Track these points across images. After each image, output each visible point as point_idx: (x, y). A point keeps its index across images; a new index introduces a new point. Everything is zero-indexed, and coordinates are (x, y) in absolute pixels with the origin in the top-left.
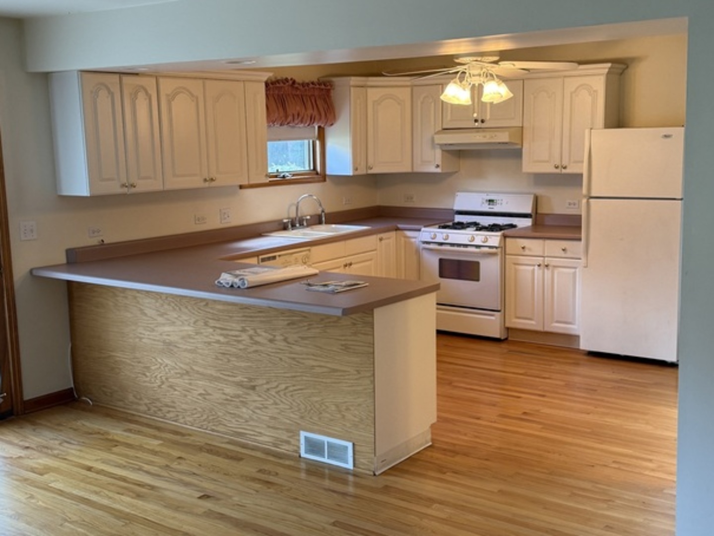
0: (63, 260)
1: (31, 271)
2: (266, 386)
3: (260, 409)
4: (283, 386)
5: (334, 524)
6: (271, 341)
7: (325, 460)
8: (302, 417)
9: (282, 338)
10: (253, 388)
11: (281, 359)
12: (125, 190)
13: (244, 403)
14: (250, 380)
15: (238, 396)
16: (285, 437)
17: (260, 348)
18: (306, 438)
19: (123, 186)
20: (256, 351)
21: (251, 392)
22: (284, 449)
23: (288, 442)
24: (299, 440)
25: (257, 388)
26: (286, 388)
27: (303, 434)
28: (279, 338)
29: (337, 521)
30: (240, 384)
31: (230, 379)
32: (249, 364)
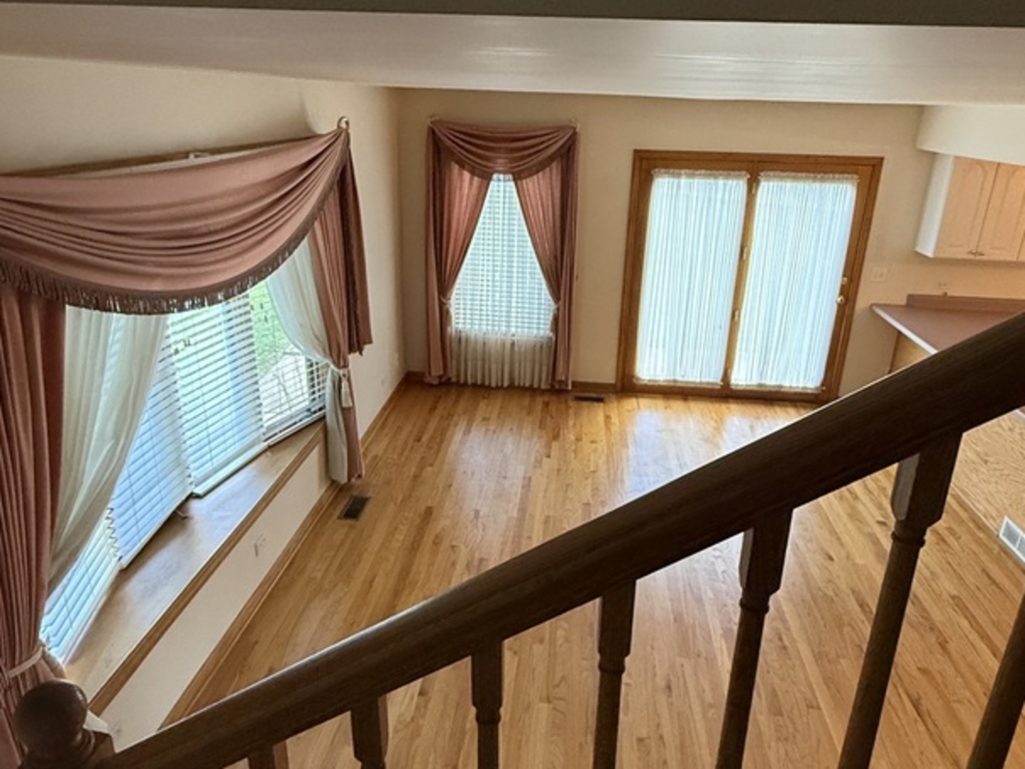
0: (904, 302)
1: (871, 306)
2: (995, 466)
3: (985, 481)
4: (1006, 472)
5: (953, 597)
6: (1011, 430)
7: (1015, 549)
8: (1011, 505)
9: (1019, 431)
10: (986, 462)
11: (1012, 449)
12: (971, 257)
13: (976, 471)
14: (986, 454)
15: (973, 462)
16: (994, 515)
17: (1001, 431)
18: (1007, 524)
19: (971, 253)
20: (997, 433)
21: (984, 465)
22: (989, 523)
23: (995, 520)
24: (1002, 522)
25: (989, 464)
26: (1009, 475)
27: (1006, 519)
28: (1017, 430)
29: (958, 597)
30: (978, 454)
31: (974, 446)
32: (990, 441)
